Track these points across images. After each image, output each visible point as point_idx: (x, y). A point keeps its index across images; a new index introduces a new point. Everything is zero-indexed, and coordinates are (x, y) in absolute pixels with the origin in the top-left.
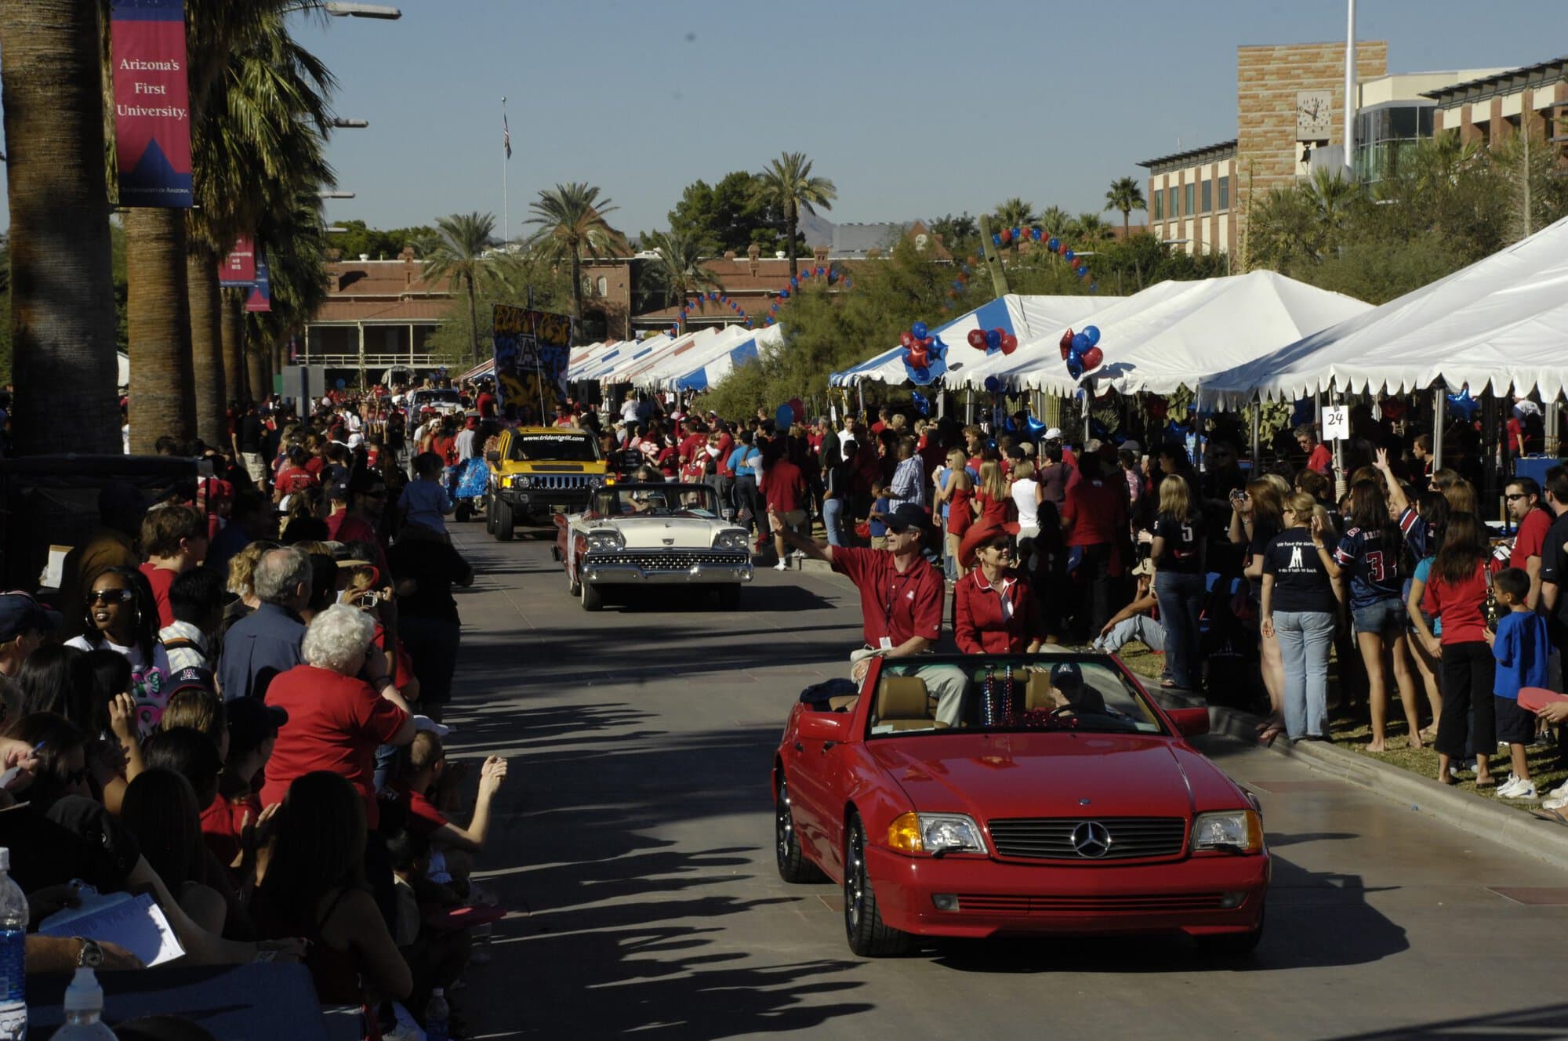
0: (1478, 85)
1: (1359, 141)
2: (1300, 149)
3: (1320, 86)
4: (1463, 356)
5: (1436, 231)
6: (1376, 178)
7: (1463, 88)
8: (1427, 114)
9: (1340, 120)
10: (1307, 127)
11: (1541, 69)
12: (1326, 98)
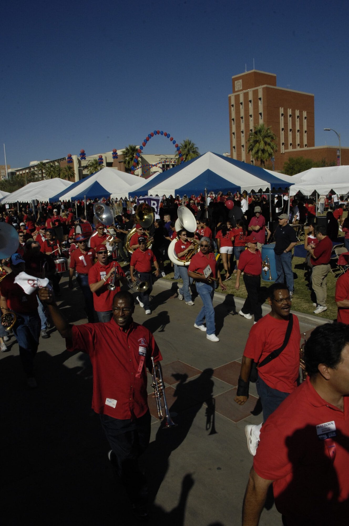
0: (20, 170)
1: (8, 176)
2: (2, 177)
3: (3, 170)
4: (20, 198)
5: (17, 185)
6: (10, 180)
7: (19, 170)
8: (15, 173)
9: (6, 173)
10: (2, 174)
11: (26, 168)
12: (4, 171)
